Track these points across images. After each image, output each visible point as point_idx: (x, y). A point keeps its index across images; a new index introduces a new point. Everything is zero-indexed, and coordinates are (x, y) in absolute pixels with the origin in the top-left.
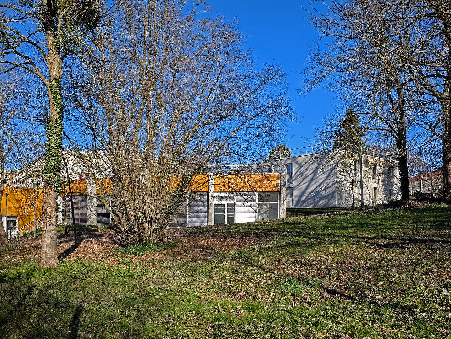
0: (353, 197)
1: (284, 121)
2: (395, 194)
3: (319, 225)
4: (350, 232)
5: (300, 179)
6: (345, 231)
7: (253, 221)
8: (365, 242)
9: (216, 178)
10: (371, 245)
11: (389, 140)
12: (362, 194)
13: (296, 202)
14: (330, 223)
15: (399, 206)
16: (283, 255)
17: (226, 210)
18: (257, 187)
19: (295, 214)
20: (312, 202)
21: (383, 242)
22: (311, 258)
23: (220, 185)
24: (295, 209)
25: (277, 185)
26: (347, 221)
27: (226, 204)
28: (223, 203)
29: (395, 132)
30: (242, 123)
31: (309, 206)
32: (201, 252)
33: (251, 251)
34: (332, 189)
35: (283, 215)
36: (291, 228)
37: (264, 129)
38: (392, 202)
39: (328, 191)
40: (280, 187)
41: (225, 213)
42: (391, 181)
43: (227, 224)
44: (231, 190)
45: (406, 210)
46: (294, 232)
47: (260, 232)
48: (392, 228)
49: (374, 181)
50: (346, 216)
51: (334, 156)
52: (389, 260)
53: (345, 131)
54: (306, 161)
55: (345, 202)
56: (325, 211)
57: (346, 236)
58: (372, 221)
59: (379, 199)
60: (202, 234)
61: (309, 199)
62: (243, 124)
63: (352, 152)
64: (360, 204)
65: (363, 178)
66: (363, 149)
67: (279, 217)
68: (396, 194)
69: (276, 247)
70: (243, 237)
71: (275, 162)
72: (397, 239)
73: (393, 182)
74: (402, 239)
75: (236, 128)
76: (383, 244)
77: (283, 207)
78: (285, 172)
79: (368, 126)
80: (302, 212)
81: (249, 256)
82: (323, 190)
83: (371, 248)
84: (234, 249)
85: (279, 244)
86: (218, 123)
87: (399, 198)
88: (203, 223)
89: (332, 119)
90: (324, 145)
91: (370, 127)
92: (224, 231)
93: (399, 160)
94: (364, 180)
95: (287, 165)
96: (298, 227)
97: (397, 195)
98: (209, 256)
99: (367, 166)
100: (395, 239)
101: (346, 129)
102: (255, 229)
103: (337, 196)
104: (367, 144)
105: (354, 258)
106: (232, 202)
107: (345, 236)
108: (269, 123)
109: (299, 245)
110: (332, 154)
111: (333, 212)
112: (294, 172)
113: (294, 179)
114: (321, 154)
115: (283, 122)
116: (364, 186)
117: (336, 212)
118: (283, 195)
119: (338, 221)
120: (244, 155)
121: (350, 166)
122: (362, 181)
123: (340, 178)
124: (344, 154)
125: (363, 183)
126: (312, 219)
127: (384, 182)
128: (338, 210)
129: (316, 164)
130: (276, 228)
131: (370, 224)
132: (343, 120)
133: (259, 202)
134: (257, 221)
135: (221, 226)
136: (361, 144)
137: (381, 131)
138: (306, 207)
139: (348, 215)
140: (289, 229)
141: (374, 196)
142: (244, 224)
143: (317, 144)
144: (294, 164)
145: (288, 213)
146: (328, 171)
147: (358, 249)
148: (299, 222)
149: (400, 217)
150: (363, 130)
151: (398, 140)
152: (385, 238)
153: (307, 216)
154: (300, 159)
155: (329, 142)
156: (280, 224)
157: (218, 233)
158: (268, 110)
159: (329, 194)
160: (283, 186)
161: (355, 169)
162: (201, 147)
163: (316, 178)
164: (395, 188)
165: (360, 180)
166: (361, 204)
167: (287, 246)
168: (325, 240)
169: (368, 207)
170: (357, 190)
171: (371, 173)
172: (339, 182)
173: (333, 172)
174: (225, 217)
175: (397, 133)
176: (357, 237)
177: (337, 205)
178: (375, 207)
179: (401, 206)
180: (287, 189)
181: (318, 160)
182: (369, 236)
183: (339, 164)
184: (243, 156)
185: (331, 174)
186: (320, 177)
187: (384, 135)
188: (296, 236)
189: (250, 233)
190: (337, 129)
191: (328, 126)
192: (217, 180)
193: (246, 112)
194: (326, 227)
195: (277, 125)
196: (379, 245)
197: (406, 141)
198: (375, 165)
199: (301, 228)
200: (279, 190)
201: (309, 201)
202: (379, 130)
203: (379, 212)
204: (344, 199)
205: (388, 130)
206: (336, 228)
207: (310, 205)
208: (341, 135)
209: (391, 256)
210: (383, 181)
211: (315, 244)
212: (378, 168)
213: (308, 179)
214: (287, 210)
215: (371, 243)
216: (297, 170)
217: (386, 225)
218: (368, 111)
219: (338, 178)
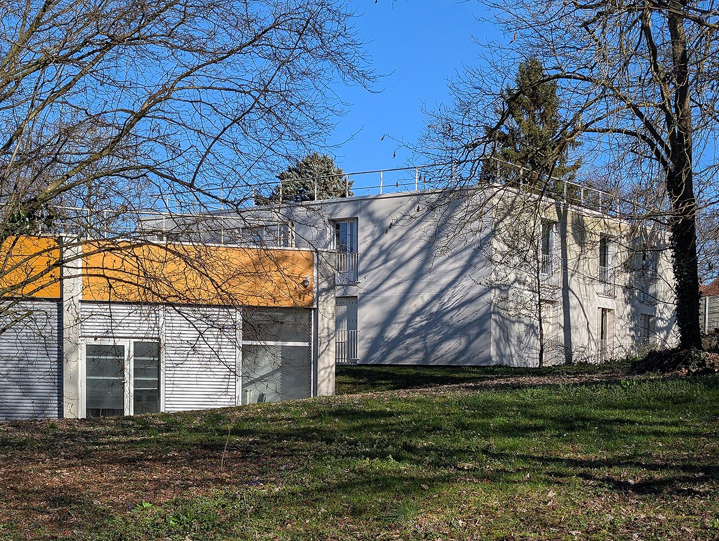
0: (542, 335)
1: (329, 80)
2: (661, 330)
3: (441, 419)
4: (534, 444)
5: (381, 271)
6: (520, 441)
7: (226, 405)
8: (580, 475)
9: (93, 253)
10: (600, 486)
11: (644, 167)
12: (567, 328)
13: (367, 346)
14: (474, 416)
15: (674, 366)
16: (331, 518)
17: (129, 367)
18: (241, 289)
19: (365, 384)
20: (418, 346)
21: (632, 476)
22: (421, 526)
23: (108, 278)
24: (364, 368)
25: (305, 287)
26: (525, 409)
27: (128, 346)
28: (120, 342)
29: (662, 143)
30: (185, 70)
31: (408, 357)
32: (42, 511)
33: (223, 506)
34: (480, 307)
35: (326, 385)
36: (355, 429)
37: (262, 100)
38: (653, 354)
39: (467, 313)
40: (315, 295)
41: (127, 376)
42: (651, 290)
43: (132, 414)
44: (150, 298)
45: (693, 378)
46: (363, 442)
47: (250, 443)
48: (656, 434)
49: (600, 288)
50: (522, 395)
51: (484, 204)
52: (650, 530)
53: (517, 126)
54: (398, 216)
55: (516, 348)
56: (457, 375)
57: (524, 458)
58: (598, 411)
59: (617, 344)
60: (41, 450)
61: (410, 336)
62: (188, 74)
63: (537, 196)
64: (562, 360)
65: (569, 278)
66: (568, 189)
67: (315, 393)
68: (665, 332)
69: (306, 493)
70: (192, 459)
71: (301, 212)
72: (672, 468)
73: (655, 294)
74: (684, 468)
75: (164, 86)
76: (631, 481)
77: (328, 361)
78: (332, 247)
79: (585, 118)
80: (386, 376)
81: (219, 525)
82: (453, 309)
83: (598, 496)
84: (162, 500)
85: (319, 484)
86: (96, 60)
87: (673, 341)
88: (43, 408)
89: (477, 85)
90: (454, 169)
91: (593, 122)
92: (124, 439)
93: (672, 230)
94: (573, 284)
95: (337, 224)
96: (377, 426)
97: (668, 333)
98: (71, 526)
99: (581, 243)
100: (664, 467)
101: (521, 121)
102: (235, 432)
103: (495, 331)
104: (582, 174)
105: (552, 526)
106: (152, 338)
107: (522, 457)
108: (280, 82)
109: (381, 483)
110: (477, 199)
111: (482, 379)
112: (361, 248)
113: (361, 269)
114: (445, 193)
115: (326, 82)
116: (573, 301)
117: (492, 379)
118: (326, 320)
119: (499, 407)
120: (193, 180)
121: (532, 240)
122: (566, 289)
123: (503, 274)
124: (513, 202)
125: (570, 294)
126: (419, 401)
127: (632, 293)
128: (497, 373)
129: (427, 227)
130: (308, 430)
131: (594, 419)
132: (509, 91)
133: (249, 343)
134: (240, 404)
135: (111, 419)
136: (563, 172)
137: (622, 138)
138: (398, 361)
139: (529, 391)
140: (349, 431)
141: (603, 333)
142: (194, 414)
143: (432, 162)
144: (361, 222)
145: (342, 379)
146: (465, 249)
147: (562, 499)
148: (378, 409)
149: (678, 402)
150: (570, 130)
151: (670, 170)
152: (638, 464)
153: (402, 391)
154: (380, 207)
155: (469, 158)
156: (318, 416)
157: (103, 444)
158: (275, 37)
159: (469, 323)
160: (327, 290)
161: (547, 249)
162: (34, 139)
163: (430, 271)
164: (661, 314)
165: (561, 285)
166: (564, 356)
167: (343, 487)
168: (462, 469)
169: (585, 367)
170: (552, 316)
171: (592, 265)
172: (498, 287)
173: (483, 255)
174: (126, 388)
175: (667, 147)
176: (557, 460)
177: (494, 359)
178: (605, 368)
179: (679, 369)
180: (340, 300)
181: (437, 215)
182: (592, 456)
183: (499, 230)
184: (191, 186)
185: (476, 260)
186: (443, 268)
187: (632, 151)
188: (372, 456)
189: (220, 447)
190: (493, 119)
191: (465, 107)
192: (96, 260)
193: (196, 34)
194: (464, 427)
195: (305, 90)
196: (620, 486)
197: (691, 173)
198: (605, 241)
199: (386, 429)
200: (312, 304)
201: (409, 341)
202: (617, 135)
203: (619, 383)
204: (514, 341)
205: (644, 137)
206: (494, 431)
207: (411, 354)
208: (504, 139)
209: (657, 520)
210: (627, 288)
211: (431, 481)
212: (612, 249)
213: (404, 273)
214: (341, 370)
215: (597, 480)
216: (369, 240)
217: (640, 423)
218: (586, 73)
219: (497, 275)
